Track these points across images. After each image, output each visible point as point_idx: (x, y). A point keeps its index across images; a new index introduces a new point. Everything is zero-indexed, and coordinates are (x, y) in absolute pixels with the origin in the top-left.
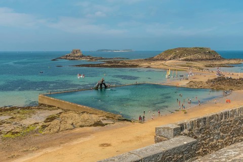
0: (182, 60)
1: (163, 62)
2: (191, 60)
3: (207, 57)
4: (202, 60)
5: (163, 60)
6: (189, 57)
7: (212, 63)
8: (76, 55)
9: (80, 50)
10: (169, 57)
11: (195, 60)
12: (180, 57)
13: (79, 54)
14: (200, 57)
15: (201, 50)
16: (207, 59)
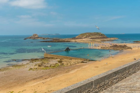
0: (90, 38)
1: (82, 39)
2: (94, 38)
3: (101, 37)
4: (99, 38)
5: (81, 38)
6: (93, 37)
7: (103, 40)
8: (36, 37)
9: (37, 34)
10: (84, 37)
11: (96, 38)
12: (89, 37)
13: (37, 36)
14: (98, 37)
15: (97, 34)
16: (101, 38)
